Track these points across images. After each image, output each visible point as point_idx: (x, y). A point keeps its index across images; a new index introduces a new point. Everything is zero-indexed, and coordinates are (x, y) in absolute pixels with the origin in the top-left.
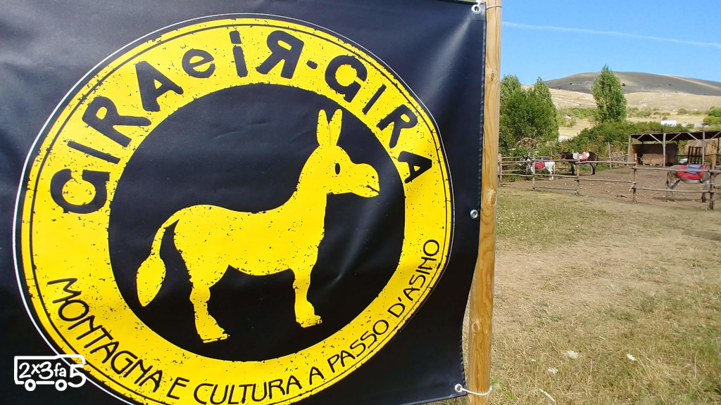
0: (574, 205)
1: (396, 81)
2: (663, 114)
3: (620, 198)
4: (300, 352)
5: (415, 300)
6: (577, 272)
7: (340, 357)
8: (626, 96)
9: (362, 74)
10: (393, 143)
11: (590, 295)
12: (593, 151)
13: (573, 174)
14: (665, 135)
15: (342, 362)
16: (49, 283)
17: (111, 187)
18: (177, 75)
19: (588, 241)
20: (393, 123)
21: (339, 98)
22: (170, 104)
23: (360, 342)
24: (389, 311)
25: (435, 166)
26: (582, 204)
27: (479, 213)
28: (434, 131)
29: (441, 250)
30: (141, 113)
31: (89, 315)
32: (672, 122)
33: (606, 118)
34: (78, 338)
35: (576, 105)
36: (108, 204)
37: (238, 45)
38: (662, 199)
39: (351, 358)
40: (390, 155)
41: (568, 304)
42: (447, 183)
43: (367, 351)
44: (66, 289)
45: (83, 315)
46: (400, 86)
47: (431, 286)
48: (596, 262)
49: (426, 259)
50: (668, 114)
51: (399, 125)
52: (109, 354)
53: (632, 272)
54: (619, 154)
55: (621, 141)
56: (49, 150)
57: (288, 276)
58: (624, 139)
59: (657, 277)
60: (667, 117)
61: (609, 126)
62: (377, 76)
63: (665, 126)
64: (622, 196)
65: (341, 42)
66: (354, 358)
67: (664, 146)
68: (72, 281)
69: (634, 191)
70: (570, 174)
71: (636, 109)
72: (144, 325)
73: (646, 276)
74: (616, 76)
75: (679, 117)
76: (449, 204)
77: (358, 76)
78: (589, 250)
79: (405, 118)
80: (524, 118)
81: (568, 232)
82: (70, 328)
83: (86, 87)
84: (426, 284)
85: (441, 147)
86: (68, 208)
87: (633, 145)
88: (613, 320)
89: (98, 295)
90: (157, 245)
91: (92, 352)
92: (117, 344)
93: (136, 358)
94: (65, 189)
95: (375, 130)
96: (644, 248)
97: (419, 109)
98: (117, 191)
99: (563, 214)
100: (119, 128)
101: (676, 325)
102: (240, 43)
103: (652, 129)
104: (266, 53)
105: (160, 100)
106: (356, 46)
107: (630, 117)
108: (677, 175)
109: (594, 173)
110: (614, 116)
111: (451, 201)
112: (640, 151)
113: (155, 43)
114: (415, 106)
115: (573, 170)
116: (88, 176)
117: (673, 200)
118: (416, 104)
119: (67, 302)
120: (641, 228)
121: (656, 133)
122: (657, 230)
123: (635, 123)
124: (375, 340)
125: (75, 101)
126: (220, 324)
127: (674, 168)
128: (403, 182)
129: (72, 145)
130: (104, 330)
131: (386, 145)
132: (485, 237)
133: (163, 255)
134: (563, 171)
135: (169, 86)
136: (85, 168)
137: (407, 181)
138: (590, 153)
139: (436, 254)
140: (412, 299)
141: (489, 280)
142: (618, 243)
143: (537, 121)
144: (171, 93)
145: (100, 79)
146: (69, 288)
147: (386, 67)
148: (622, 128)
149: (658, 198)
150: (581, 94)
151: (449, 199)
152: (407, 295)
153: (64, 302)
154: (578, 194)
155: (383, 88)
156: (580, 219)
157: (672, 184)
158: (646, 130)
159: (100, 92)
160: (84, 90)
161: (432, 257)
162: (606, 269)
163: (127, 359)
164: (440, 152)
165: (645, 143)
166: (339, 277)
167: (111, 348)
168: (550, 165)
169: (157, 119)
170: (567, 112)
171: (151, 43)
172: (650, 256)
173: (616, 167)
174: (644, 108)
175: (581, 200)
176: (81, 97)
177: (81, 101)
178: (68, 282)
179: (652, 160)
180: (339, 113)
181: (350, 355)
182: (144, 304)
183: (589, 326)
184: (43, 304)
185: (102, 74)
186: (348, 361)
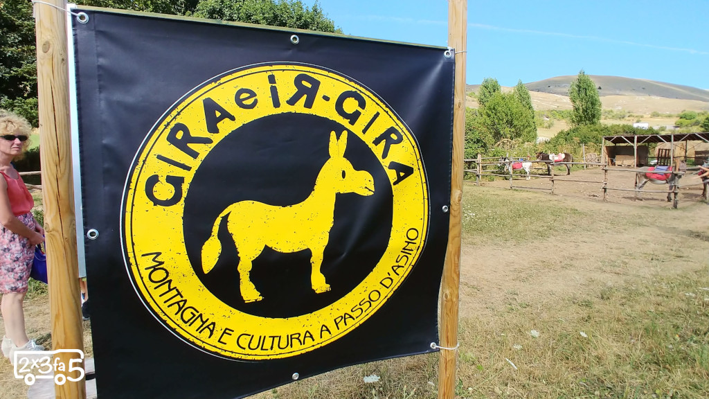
0: (548, 204)
1: (387, 109)
2: (637, 117)
3: (592, 197)
4: (314, 313)
5: (401, 275)
6: (546, 265)
7: (344, 318)
8: (601, 99)
9: (362, 104)
10: (385, 155)
11: (557, 285)
12: (568, 152)
13: (549, 174)
14: (636, 137)
15: (345, 322)
16: (143, 255)
17: (185, 187)
18: (231, 107)
19: (558, 238)
20: (385, 140)
21: (345, 122)
22: (226, 128)
23: (359, 306)
24: (381, 283)
25: (416, 172)
26: (555, 203)
27: (449, 208)
28: (416, 146)
29: (420, 236)
30: (207, 134)
31: (168, 279)
32: (644, 125)
33: (581, 120)
34: (160, 296)
35: (554, 107)
36: (183, 199)
37: (274, 85)
38: (631, 198)
39: (351, 319)
40: (383, 164)
41: (536, 293)
42: (425, 185)
43: (364, 314)
44: (154, 260)
45: (165, 279)
46: (390, 113)
47: (413, 264)
48: (564, 256)
49: (409, 243)
50: (642, 117)
51: (390, 142)
52: (180, 309)
53: (596, 265)
54: (593, 155)
55: (596, 143)
56: (144, 161)
57: (307, 254)
58: (598, 141)
59: (617, 270)
60: (641, 119)
61: (584, 128)
62: (373, 105)
63: (637, 128)
64: (594, 196)
65: (347, 81)
66: (354, 319)
67: (635, 148)
68: (158, 254)
69: (605, 191)
70: (546, 174)
71: (612, 111)
72: (205, 287)
73: (608, 269)
74: (591, 79)
75: (652, 119)
76: (426, 201)
77: (359, 106)
78: (559, 245)
79: (394, 136)
80: (502, 120)
81: (541, 229)
82: (155, 288)
83: (169, 116)
84: (409, 263)
85: (421, 158)
86: (157, 202)
87: (606, 147)
88: (574, 306)
89: (175, 265)
90: (216, 229)
91: (169, 306)
92: (185, 301)
93: (198, 312)
94: (154, 189)
95: (371, 146)
96: (609, 244)
97: (404, 129)
98: (189, 191)
99: (537, 213)
100: (190, 145)
101: (629, 310)
102: (275, 83)
103: (624, 131)
104: (295, 90)
105: (219, 125)
106: (358, 84)
107: (605, 119)
108: (646, 176)
109: (569, 174)
110: (589, 118)
111: (428, 199)
112: (613, 153)
113: (217, 84)
114: (401, 127)
115: (549, 170)
116: (170, 179)
117: (641, 200)
118: (402, 126)
119: (155, 269)
120: (609, 226)
121: (629, 135)
122: (623, 227)
123: (609, 125)
124: (370, 306)
125: (162, 127)
126: (258, 288)
127: (644, 169)
128: (392, 184)
129: (160, 157)
130: (177, 290)
131: (379, 157)
132: (453, 226)
133: (220, 236)
134: (540, 172)
135: (226, 115)
136: (168, 174)
137: (395, 184)
138: (566, 154)
139: (415, 239)
140: (398, 275)
141: (456, 259)
142: (586, 240)
143: (515, 122)
144: (227, 120)
145: (179, 111)
146: (156, 259)
147: (380, 99)
148: (597, 131)
149: (628, 198)
150: (559, 96)
151: (426, 197)
152: (395, 271)
153: (153, 269)
154: (553, 193)
155: (378, 114)
156: (553, 217)
157: (641, 185)
158: (619, 132)
159: (179, 120)
160: (168, 119)
161: (413, 241)
162: (573, 262)
163: (192, 313)
164: (420, 162)
165: (618, 145)
166: (344, 255)
167: (181, 304)
168: (527, 166)
169: (217, 138)
170: (546, 114)
171: (214, 84)
172: (614, 251)
173: (590, 167)
174: (619, 110)
175: (555, 199)
176: (166, 123)
177: (166, 126)
178: (155, 255)
179: (625, 161)
180: (345, 134)
181: (351, 317)
182: (206, 272)
183: (554, 312)
184: (139, 271)
185: (180, 107)
186: (349, 321)
